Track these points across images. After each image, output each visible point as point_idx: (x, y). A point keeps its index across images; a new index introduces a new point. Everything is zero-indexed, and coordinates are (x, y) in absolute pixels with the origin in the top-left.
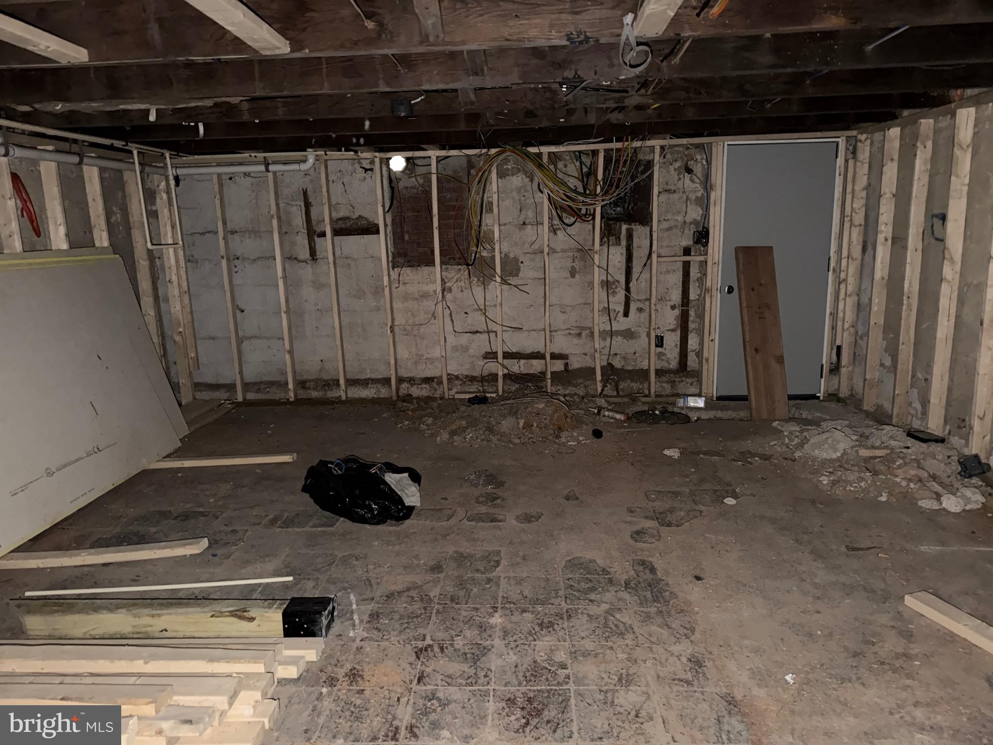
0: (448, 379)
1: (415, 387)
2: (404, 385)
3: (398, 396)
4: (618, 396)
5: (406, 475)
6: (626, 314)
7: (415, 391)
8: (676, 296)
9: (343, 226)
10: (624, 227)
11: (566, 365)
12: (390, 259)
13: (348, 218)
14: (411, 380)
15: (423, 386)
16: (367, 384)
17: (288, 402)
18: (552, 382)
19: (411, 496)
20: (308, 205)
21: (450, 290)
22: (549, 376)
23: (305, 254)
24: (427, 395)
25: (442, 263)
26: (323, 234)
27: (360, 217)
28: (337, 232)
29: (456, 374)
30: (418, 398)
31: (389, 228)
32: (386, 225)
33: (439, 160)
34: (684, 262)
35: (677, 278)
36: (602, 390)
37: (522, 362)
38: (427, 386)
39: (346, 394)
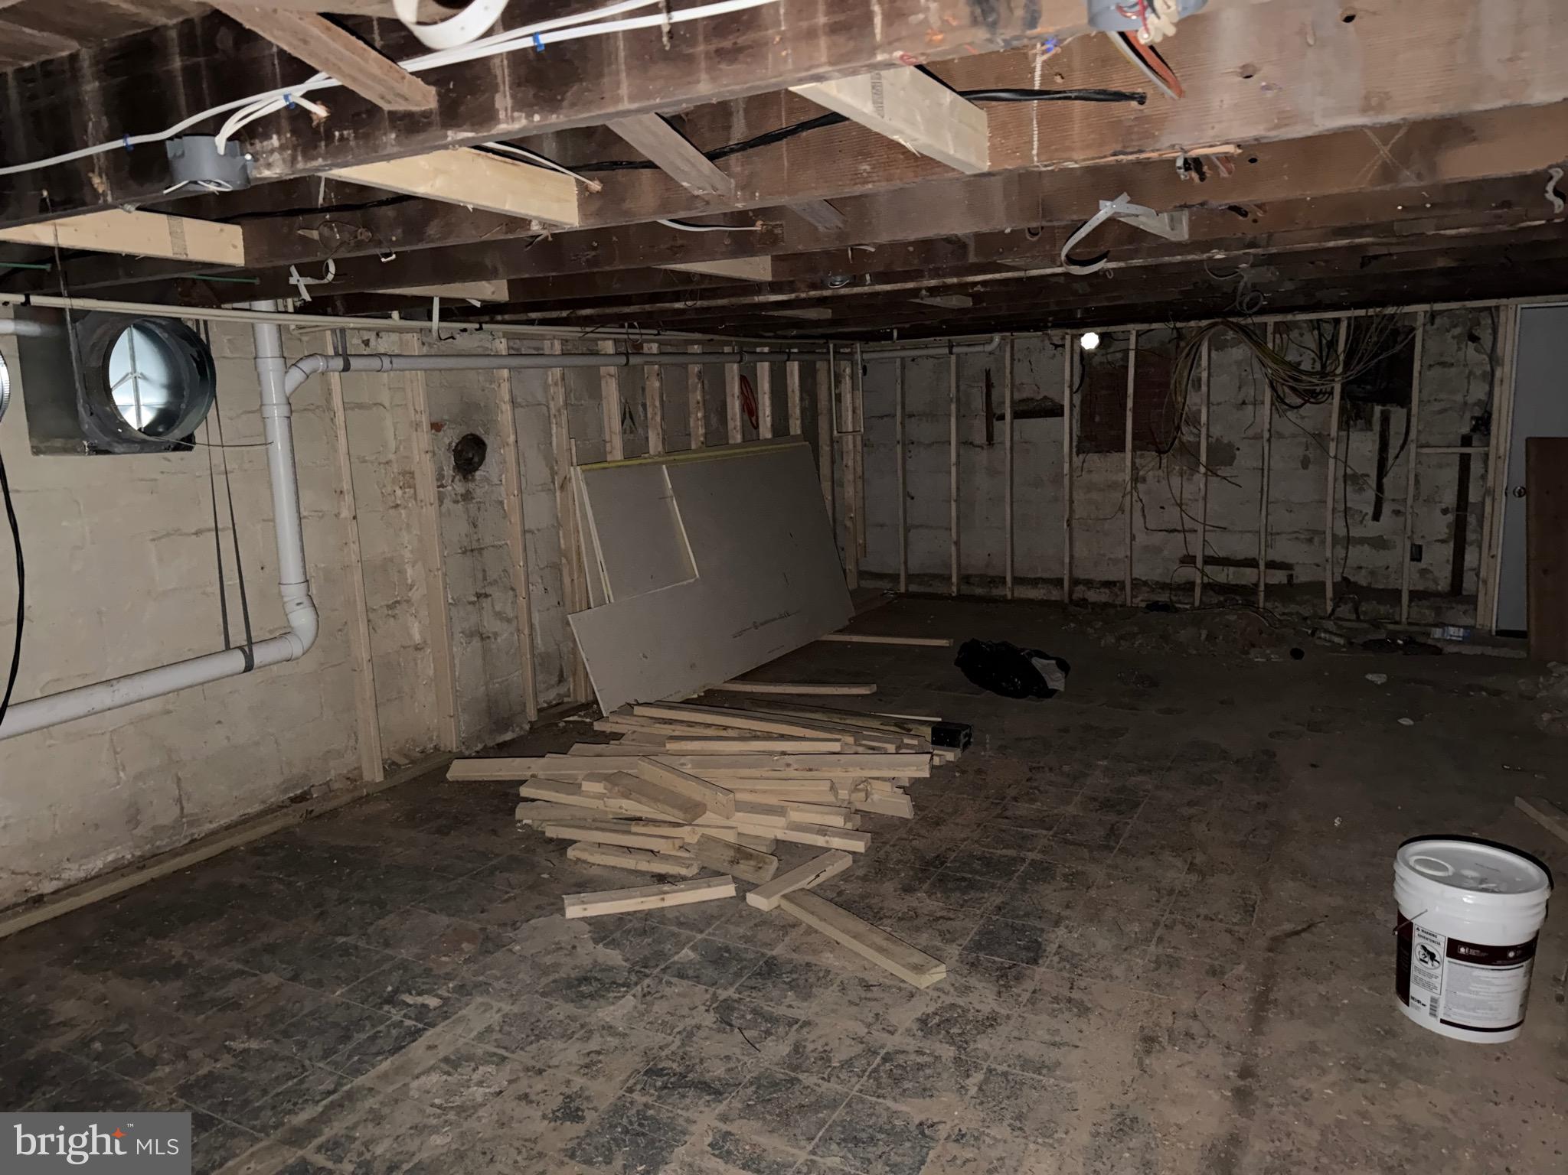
0: (1132, 583)
1: (1092, 591)
2: (1081, 588)
3: (1071, 600)
4: (1358, 619)
5: (1054, 662)
6: (1376, 517)
7: (1093, 596)
8: (1450, 498)
9: (1026, 408)
10: (1378, 409)
11: (1290, 577)
12: (1074, 444)
13: (1032, 399)
14: (1089, 583)
15: (1102, 590)
16: (1037, 584)
17: (950, 597)
18: (1265, 596)
19: (1056, 681)
20: (989, 386)
21: (1144, 480)
22: (1262, 588)
23: (980, 438)
24: (1103, 600)
25: (1134, 449)
26: (1002, 417)
27: (1045, 398)
28: (1017, 415)
29: (1144, 579)
30: (1094, 604)
31: (1077, 410)
32: (1072, 406)
33: (1139, 335)
34: (1462, 455)
35: (1452, 474)
36: (1333, 611)
37: (1232, 569)
38: (1107, 591)
39: (1013, 594)
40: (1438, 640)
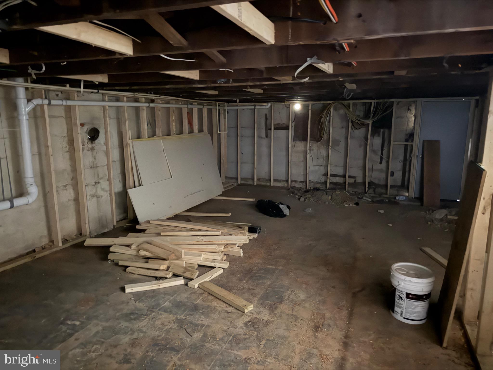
0: (309, 182)
1: (297, 184)
2: (293, 183)
3: (291, 187)
4: (375, 194)
5: (286, 206)
6: (381, 163)
7: (297, 185)
8: (402, 158)
9: (277, 127)
10: (382, 130)
11: (355, 181)
12: (293, 138)
13: (279, 124)
14: (296, 182)
15: (300, 184)
16: (281, 181)
17: (253, 185)
18: (348, 186)
19: (286, 212)
20: (266, 119)
21: (313, 150)
22: (347, 184)
23: (264, 135)
24: (300, 187)
25: (310, 140)
26: (271, 129)
27: (284, 124)
28: (275, 129)
29: (312, 180)
30: (297, 188)
31: (293, 128)
32: (292, 126)
33: (312, 105)
34: (405, 145)
35: (402, 151)
36: (368, 191)
37: (338, 178)
38: (301, 184)
39: (273, 184)
40: (398, 200)
